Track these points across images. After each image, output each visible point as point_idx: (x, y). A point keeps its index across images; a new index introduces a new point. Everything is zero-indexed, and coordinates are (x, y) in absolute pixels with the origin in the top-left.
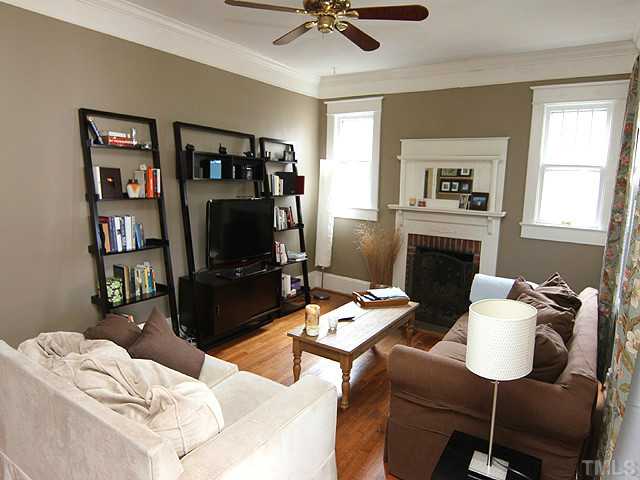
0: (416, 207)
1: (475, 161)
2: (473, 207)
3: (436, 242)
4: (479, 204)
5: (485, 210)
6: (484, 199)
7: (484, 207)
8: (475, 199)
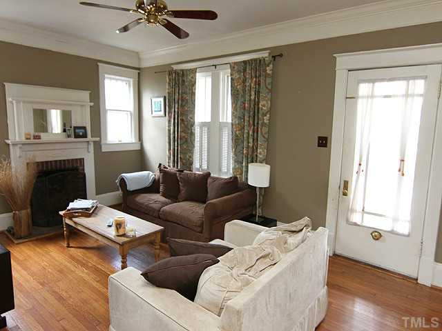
0: (32, 141)
1: (71, 105)
2: (77, 136)
3: (51, 165)
4: (81, 134)
5: (86, 137)
6: (83, 131)
7: (85, 136)
8: (77, 131)
